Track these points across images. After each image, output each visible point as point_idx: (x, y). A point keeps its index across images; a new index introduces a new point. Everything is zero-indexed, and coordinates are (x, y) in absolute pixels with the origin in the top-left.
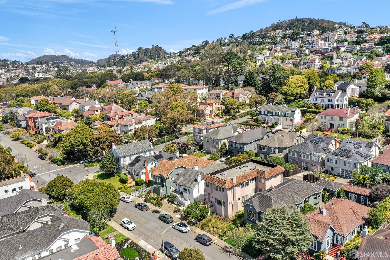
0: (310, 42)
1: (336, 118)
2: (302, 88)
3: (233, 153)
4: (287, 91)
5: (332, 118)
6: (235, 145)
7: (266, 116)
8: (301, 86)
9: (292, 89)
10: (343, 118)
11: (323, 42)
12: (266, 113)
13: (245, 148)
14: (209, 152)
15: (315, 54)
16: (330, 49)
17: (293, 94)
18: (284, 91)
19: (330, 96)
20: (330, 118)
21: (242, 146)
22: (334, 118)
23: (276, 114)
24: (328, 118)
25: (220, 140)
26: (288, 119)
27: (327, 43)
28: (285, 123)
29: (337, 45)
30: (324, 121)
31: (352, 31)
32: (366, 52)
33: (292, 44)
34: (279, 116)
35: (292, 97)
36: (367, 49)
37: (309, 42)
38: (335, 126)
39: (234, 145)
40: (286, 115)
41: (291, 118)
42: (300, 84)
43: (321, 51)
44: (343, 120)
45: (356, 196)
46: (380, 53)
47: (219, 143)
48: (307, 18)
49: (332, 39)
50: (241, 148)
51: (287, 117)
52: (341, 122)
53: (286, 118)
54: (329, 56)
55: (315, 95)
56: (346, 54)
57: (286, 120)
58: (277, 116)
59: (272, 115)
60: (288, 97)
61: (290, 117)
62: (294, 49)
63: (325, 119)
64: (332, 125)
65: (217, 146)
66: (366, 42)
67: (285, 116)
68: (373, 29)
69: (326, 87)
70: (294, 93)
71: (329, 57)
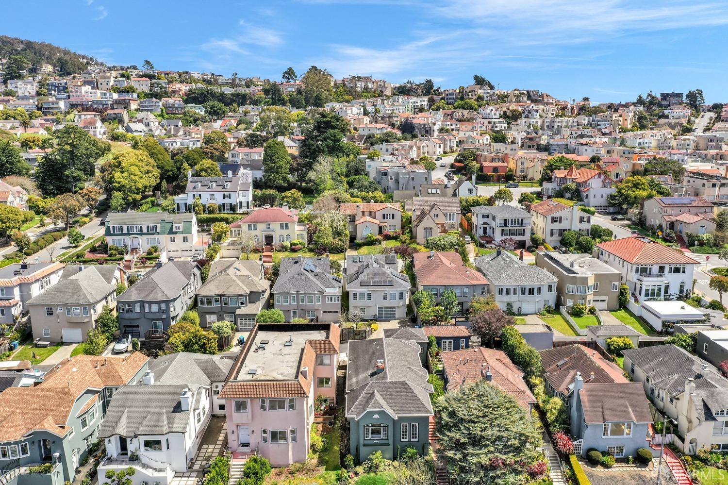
0: (58, 87)
1: (275, 226)
2: (150, 175)
3: (137, 326)
4: (126, 181)
5: (268, 227)
6: (143, 307)
7: (127, 237)
8: (148, 172)
9: (136, 178)
10: (287, 225)
11: (88, 88)
12: (125, 231)
13: (172, 309)
14: (59, 340)
15: (83, 110)
16: (110, 103)
17: (139, 189)
18: (119, 183)
19: (224, 188)
20: (264, 226)
21: (163, 306)
22: (272, 225)
23: (152, 231)
24: (261, 227)
25: (93, 305)
26: (179, 237)
27: (99, 92)
28: (172, 246)
29: (119, 96)
30: (253, 233)
31: (134, 74)
32: (176, 114)
33: (18, 86)
34: (159, 233)
35: (138, 193)
36: (177, 108)
37: (56, 87)
38: (276, 242)
39: (138, 309)
40: (174, 230)
41: (185, 235)
42: (147, 168)
43: (91, 105)
44: (287, 227)
45: (452, 341)
46: (200, 116)
47: (92, 311)
48: (13, 37)
49: (104, 84)
50: (161, 312)
51: (176, 233)
52: (285, 232)
53: (172, 236)
54: (115, 116)
55: (194, 188)
56: (147, 115)
57: (173, 240)
58: (153, 234)
59: (142, 234)
60: (128, 195)
61: (182, 233)
62: (24, 98)
63: (255, 229)
64: (269, 240)
65: (86, 320)
66: (167, 95)
67: (171, 232)
68: (168, 74)
69: (206, 172)
70: (140, 186)
71: (115, 119)
